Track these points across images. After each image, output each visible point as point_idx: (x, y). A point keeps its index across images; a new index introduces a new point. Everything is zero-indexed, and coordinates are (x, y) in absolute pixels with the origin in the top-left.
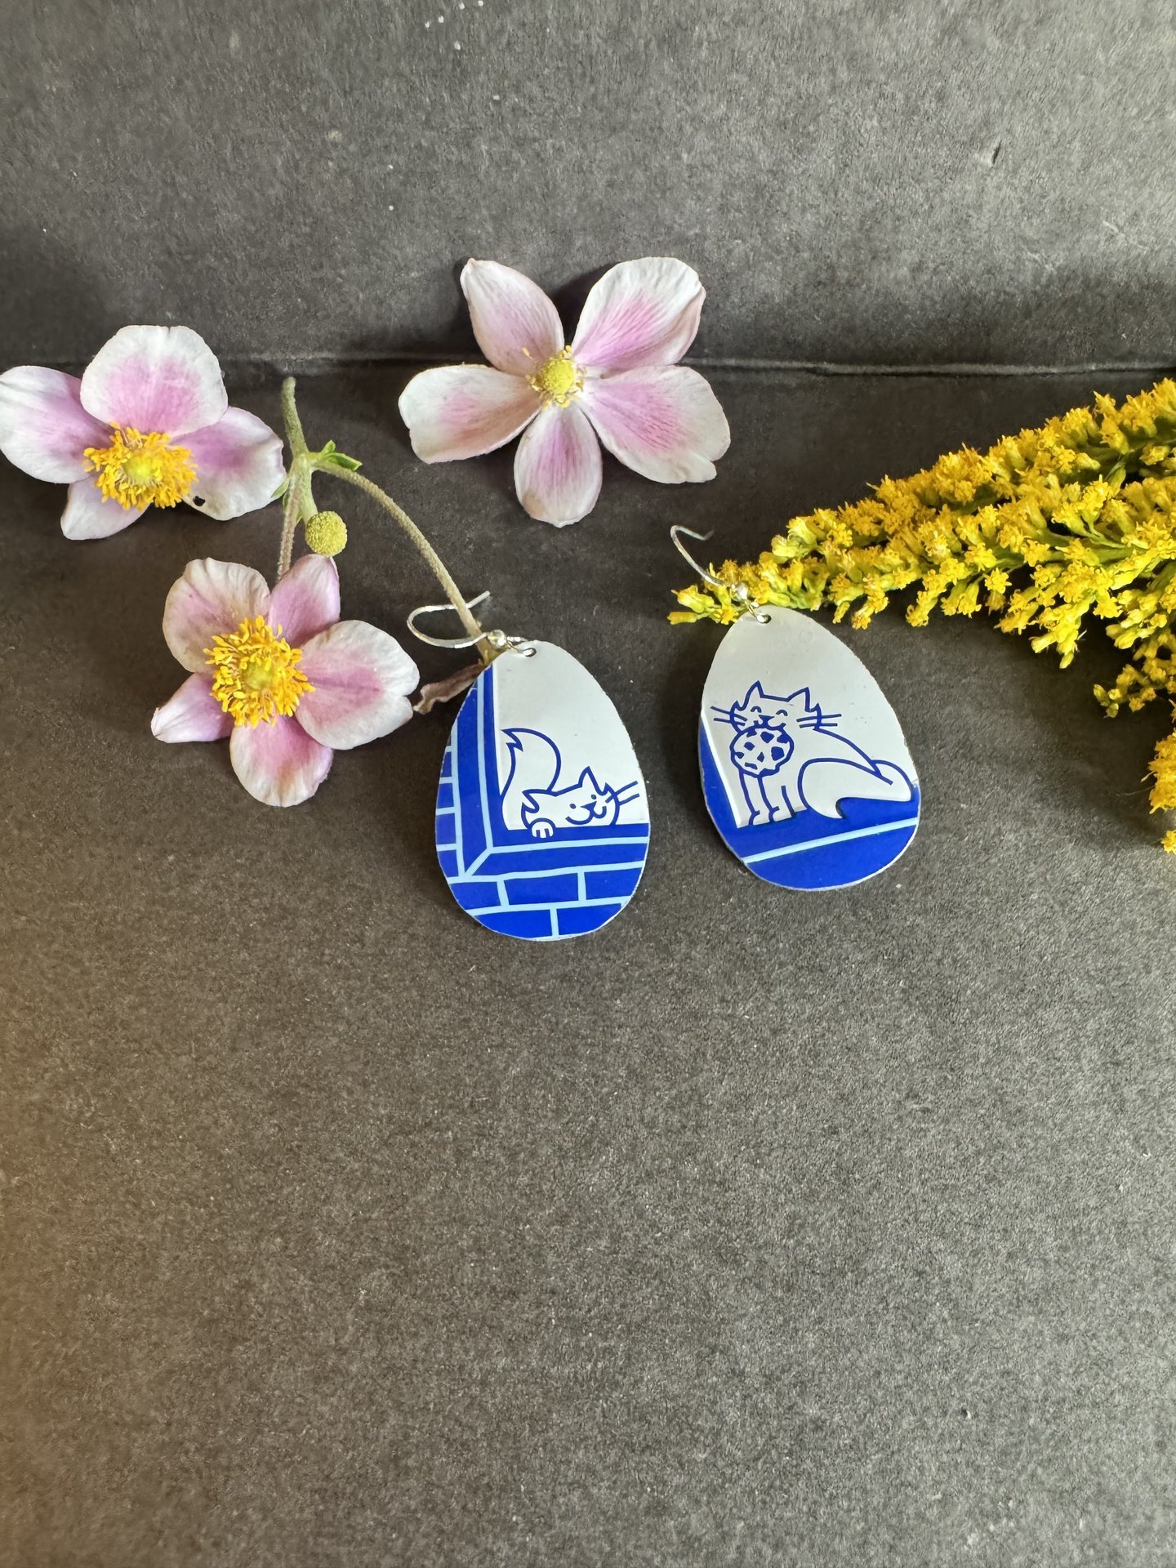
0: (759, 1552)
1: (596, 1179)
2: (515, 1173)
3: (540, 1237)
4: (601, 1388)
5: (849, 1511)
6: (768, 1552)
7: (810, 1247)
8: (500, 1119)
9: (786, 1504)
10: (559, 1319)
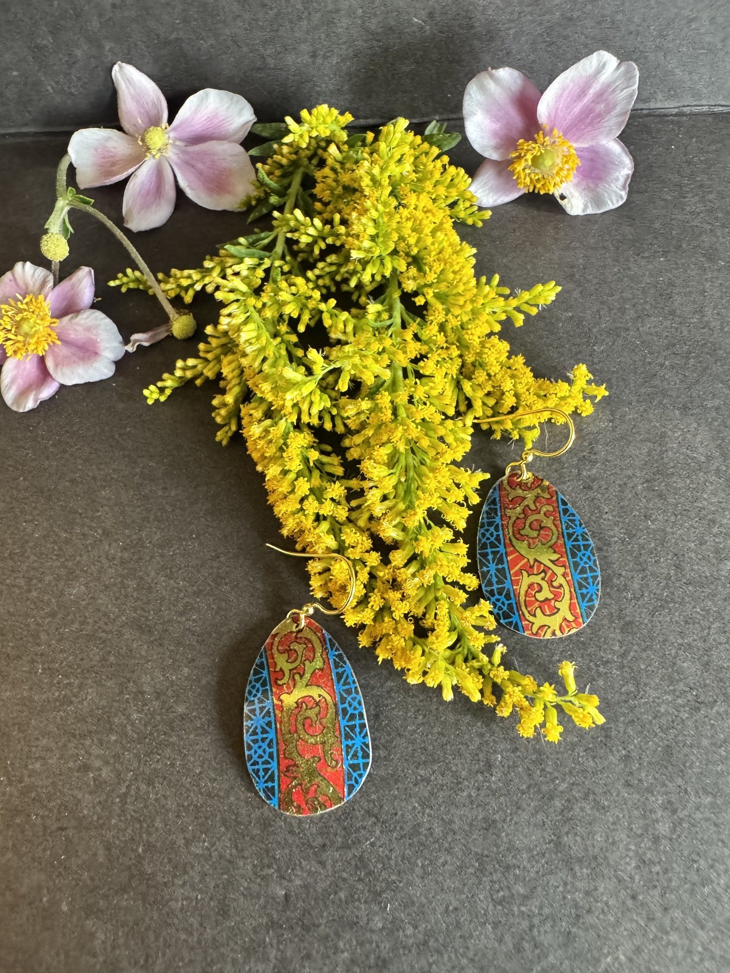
0: (138, 788)
1: (76, 590)
2: (29, 591)
3: (39, 624)
4: (62, 704)
5: (194, 762)
6: (143, 787)
7: (194, 621)
8: (24, 562)
9: (158, 761)
10: (44, 669)
